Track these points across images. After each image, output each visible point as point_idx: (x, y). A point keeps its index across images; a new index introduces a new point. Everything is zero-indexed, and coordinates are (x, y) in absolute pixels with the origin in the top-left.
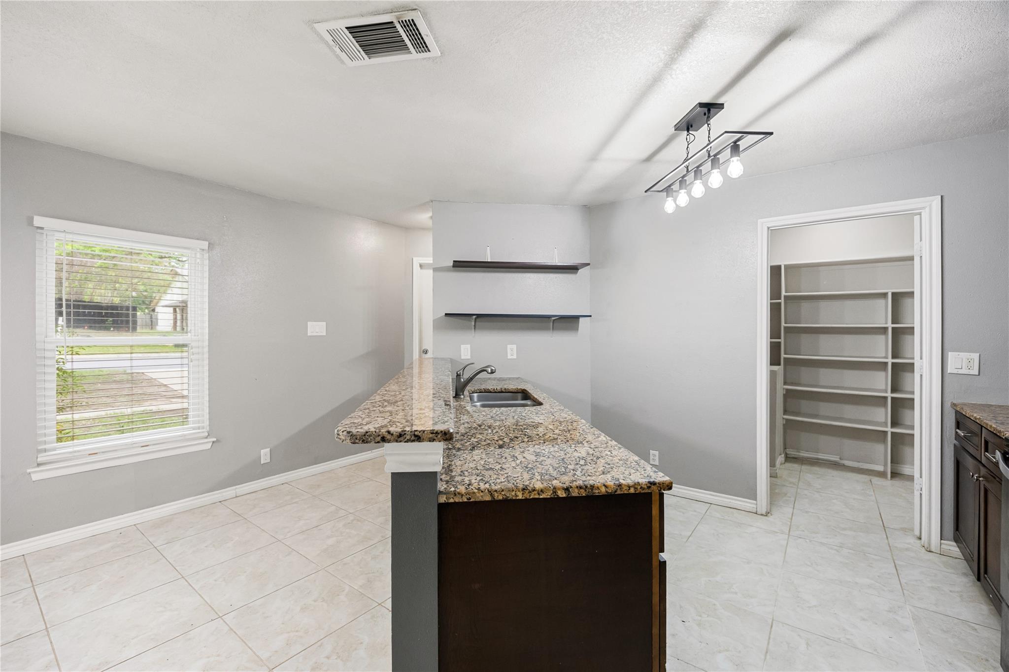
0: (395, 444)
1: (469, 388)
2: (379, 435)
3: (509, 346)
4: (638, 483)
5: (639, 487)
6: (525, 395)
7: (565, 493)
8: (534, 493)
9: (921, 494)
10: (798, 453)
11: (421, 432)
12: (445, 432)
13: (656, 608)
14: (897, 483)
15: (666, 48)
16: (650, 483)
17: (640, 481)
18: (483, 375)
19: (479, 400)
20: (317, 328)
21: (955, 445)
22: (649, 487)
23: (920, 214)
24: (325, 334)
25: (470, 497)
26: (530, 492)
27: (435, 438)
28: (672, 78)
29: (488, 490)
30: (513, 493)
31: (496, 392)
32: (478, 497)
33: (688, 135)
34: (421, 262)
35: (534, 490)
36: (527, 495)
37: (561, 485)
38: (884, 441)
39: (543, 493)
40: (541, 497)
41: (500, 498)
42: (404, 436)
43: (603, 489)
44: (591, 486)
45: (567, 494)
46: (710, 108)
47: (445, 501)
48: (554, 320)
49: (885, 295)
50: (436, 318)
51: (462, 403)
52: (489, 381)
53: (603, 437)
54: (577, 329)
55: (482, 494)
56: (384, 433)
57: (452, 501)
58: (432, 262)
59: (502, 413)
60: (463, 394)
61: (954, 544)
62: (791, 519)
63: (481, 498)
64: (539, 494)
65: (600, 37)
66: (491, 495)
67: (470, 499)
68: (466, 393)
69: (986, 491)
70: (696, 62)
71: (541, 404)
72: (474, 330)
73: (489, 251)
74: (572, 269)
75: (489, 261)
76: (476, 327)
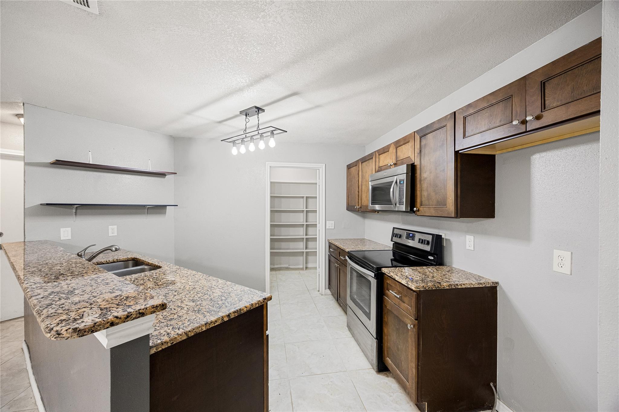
2: (108, 323)
3: (110, 227)
4: (259, 301)
5: (260, 303)
6: (138, 262)
7: (228, 318)
8: (211, 324)
9: (319, 275)
10: (273, 266)
11: (145, 309)
12: (163, 304)
13: (265, 359)
14: (308, 271)
15: (250, 78)
16: (264, 299)
17: (260, 299)
21: (329, 254)
22: (264, 301)
23: (319, 169)
25: (173, 341)
26: (210, 324)
27: (156, 310)
28: (248, 92)
29: (185, 333)
30: (200, 329)
32: (178, 340)
33: (246, 118)
35: (211, 323)
37: (225, 314)
38: (303, 255)
39: (217, 322)
40: (216, 325)
41: (193, 334)
42: (131, 316)
43: (245, 309)
44: (240, 309)
45: (229, 318)
46: (259, 110)
47: (155, 351)
48: (148, 208)
49: (303, 197)
50: (29, 206)
53: (221, 281)
55: (181, 337)
56: (113, 319)
57: (160, 349)
61: (329, 290)
62: (279, 297)
63: (180, 339)
64: (214, 324)
65: (221, 59)
66: (187, 335)
67: (173, 343)
69: (340, 269)
70: (260, 89)
71: (160, 267)
72: (74, 216)
73: (91, 155)
74: (162, 175)
75: (91, 163)
76: (78, 213)
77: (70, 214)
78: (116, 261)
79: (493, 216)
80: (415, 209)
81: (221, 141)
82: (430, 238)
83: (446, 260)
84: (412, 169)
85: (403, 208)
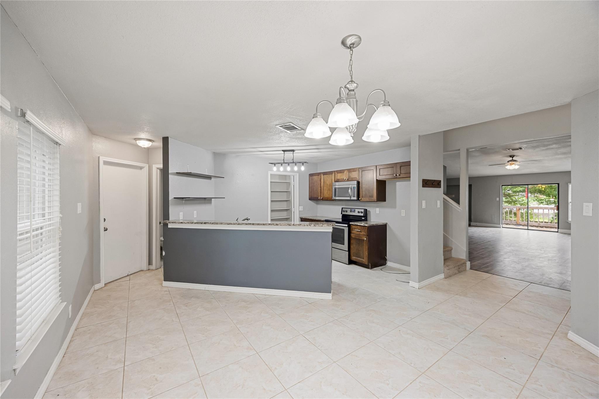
3: (194, 212)
23: (294, 176)
34: (104, 160)
48: (206, 200)
54: (211, 203)
72: (183, 205)
76: (185, 203)
77: (181, 204)
79: (385, 201)
80: (360, 199)
82: (363, 211)
83: (368, 218)
84: (358, 183)
85: (355, 198)
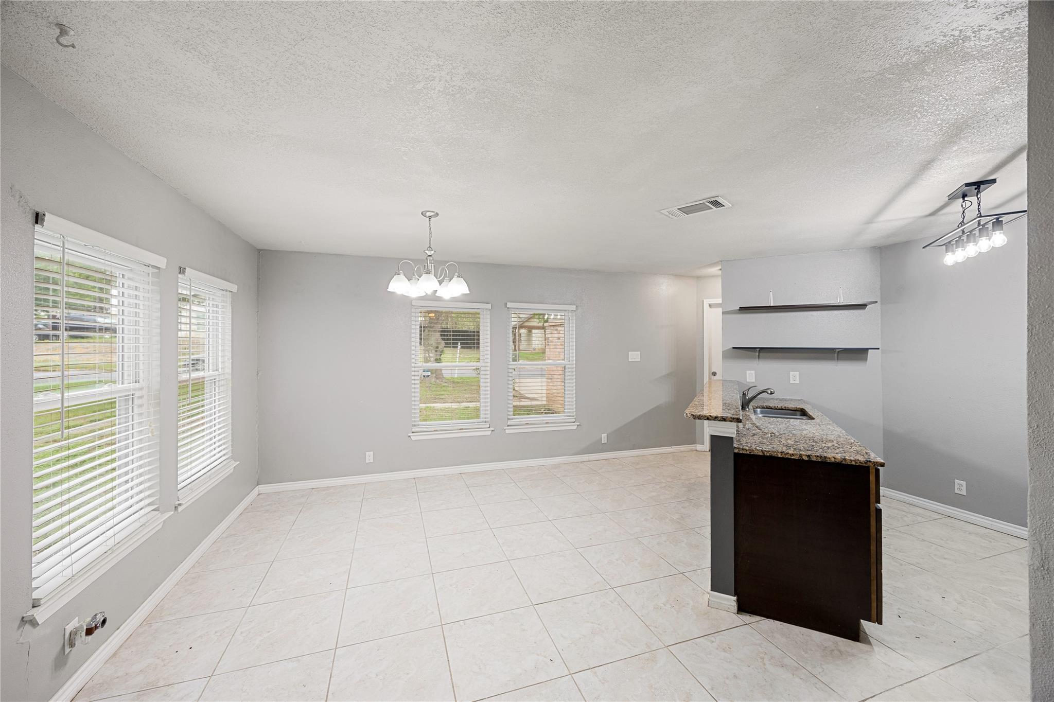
0: (713, 421)
1: (752, 404)
3: (792, 373)
5: (858, 462)
6: (803, 413)
11: (726, 417)
12: (738, 419)
16: (867, 460)
17: (861, 459)
18: (764, 395)
19: (761, 413)
20: (634, 356)
24: (639, 360)
27: (732, 421)
29: (761, 450)
30: (776, 453)
31: (776, 409)
32: (756, 453)
33: (963, 202)
34: (710, 303)
36: (783, 456)
40: (792, 458)
41: (768, 454)
42: (718, 418)
43: (833, 459)
45: (809, 459)
46: (978, 185)
47: (738, 452)
48: (838, 352)
50: (725, 349)
51: (747, 413)
52: (772, 400)
54: (866, 359)
55: (758, 452)
56: (708, 416)
57: (741, 452)
58: (721, 302)
59: (778, 421)
60: (748, 408)
66: (763, 453)
67: (751, 453)
68: (750, 407)
71: (814, 419)
72: (757, 359)
73: (772, 296)
74: (863, 306)
75: (772, 305)
76: (760, 357)
77: (752, 358)
78: (784, 408)
81: (923, 248)
